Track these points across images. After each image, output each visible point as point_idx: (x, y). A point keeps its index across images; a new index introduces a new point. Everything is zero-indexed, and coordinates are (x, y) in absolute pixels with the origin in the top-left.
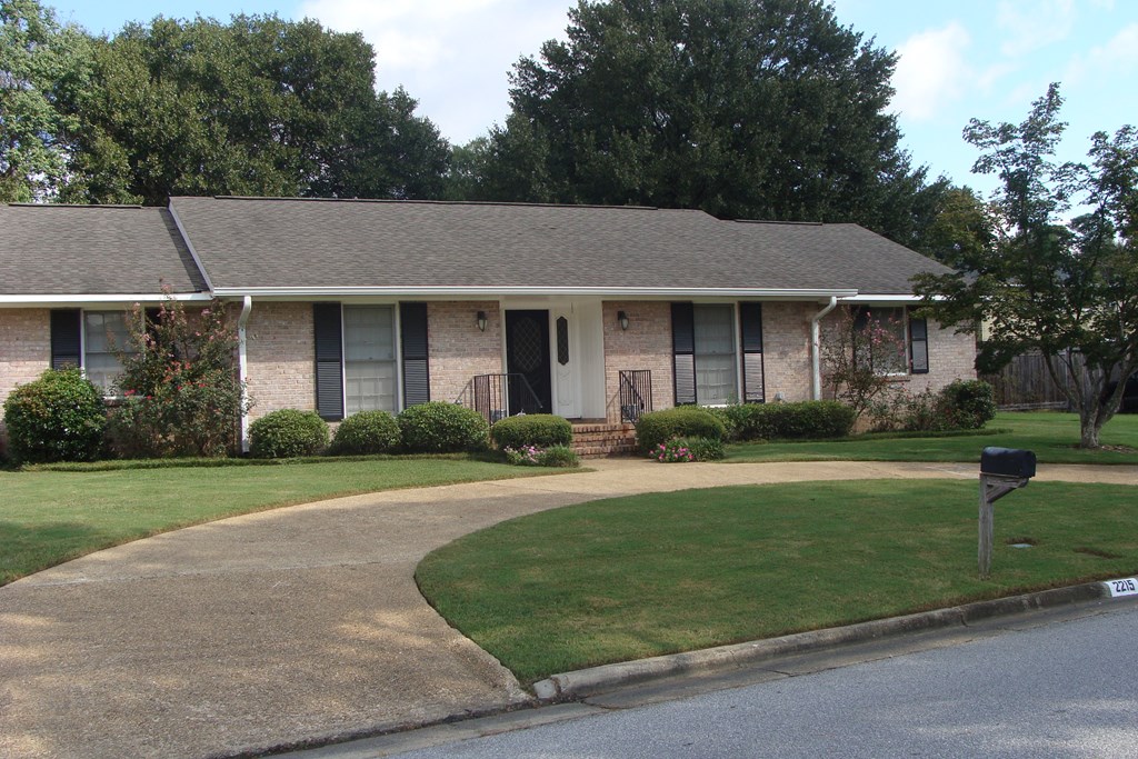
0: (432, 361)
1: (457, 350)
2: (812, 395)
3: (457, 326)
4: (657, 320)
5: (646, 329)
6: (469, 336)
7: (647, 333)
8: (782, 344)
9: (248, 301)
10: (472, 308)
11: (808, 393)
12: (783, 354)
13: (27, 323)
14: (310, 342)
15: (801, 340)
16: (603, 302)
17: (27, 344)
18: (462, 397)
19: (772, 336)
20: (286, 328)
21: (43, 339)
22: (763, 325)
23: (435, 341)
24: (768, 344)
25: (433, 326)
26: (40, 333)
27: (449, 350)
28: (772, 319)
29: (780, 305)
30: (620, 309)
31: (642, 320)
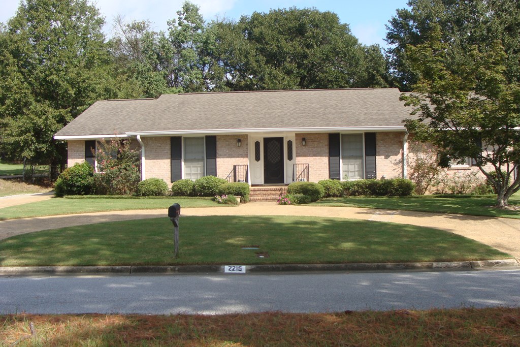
0: (218, 159)
1: (229, 155)
2: (403, 175)
3: (229, 145)
4: (321, 141)
5: (316, 145)
6: (234, 149)
7: (316, 147)
8: (386, 152)
9: (139, 137)
10: (236, 138)
11: (401, 175)
12: (387, 157)
13: (78, 145)
14: (169, 152)
15: (397, 150)
16: (296, 134)
17: (78, 153)
18: (231, 174)
19: (382, 148)
20: (160, 146)
21: (83, 151)
22: (377, 143)
23: (219, 152)
24: (379, 152)
25: (219, 145)
26: (82, 149)
27: (226, 155)
28: (382, 140)
29: (386, 134)
30: (304, 137)
31: (314, 141)
